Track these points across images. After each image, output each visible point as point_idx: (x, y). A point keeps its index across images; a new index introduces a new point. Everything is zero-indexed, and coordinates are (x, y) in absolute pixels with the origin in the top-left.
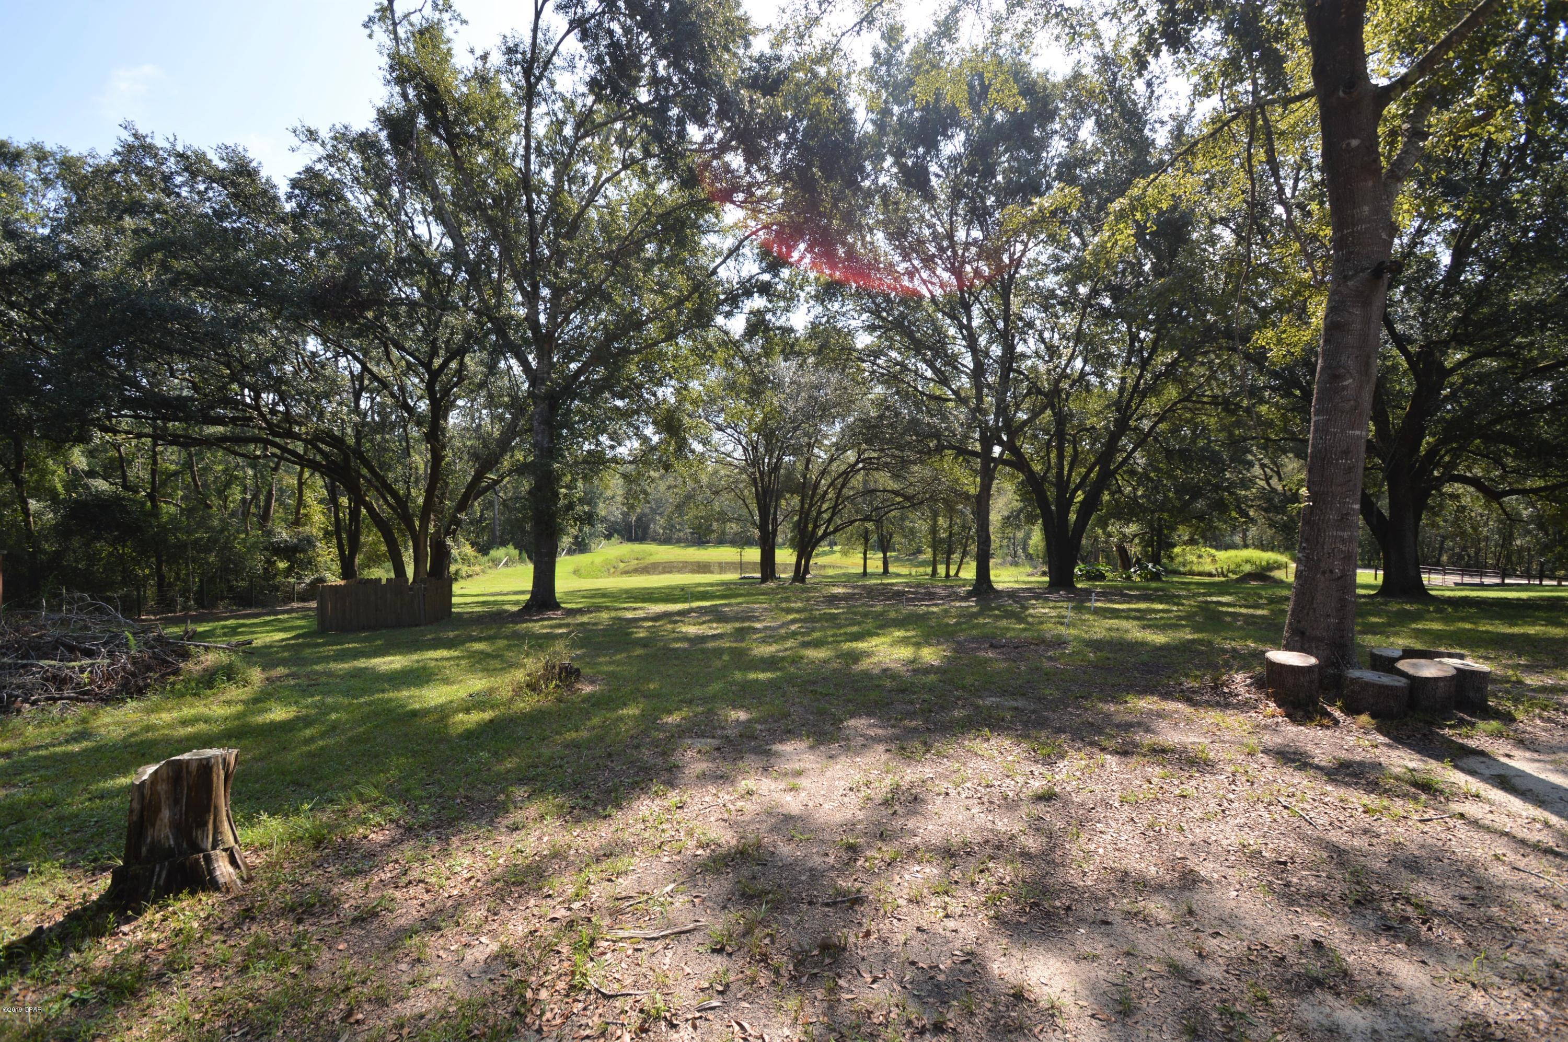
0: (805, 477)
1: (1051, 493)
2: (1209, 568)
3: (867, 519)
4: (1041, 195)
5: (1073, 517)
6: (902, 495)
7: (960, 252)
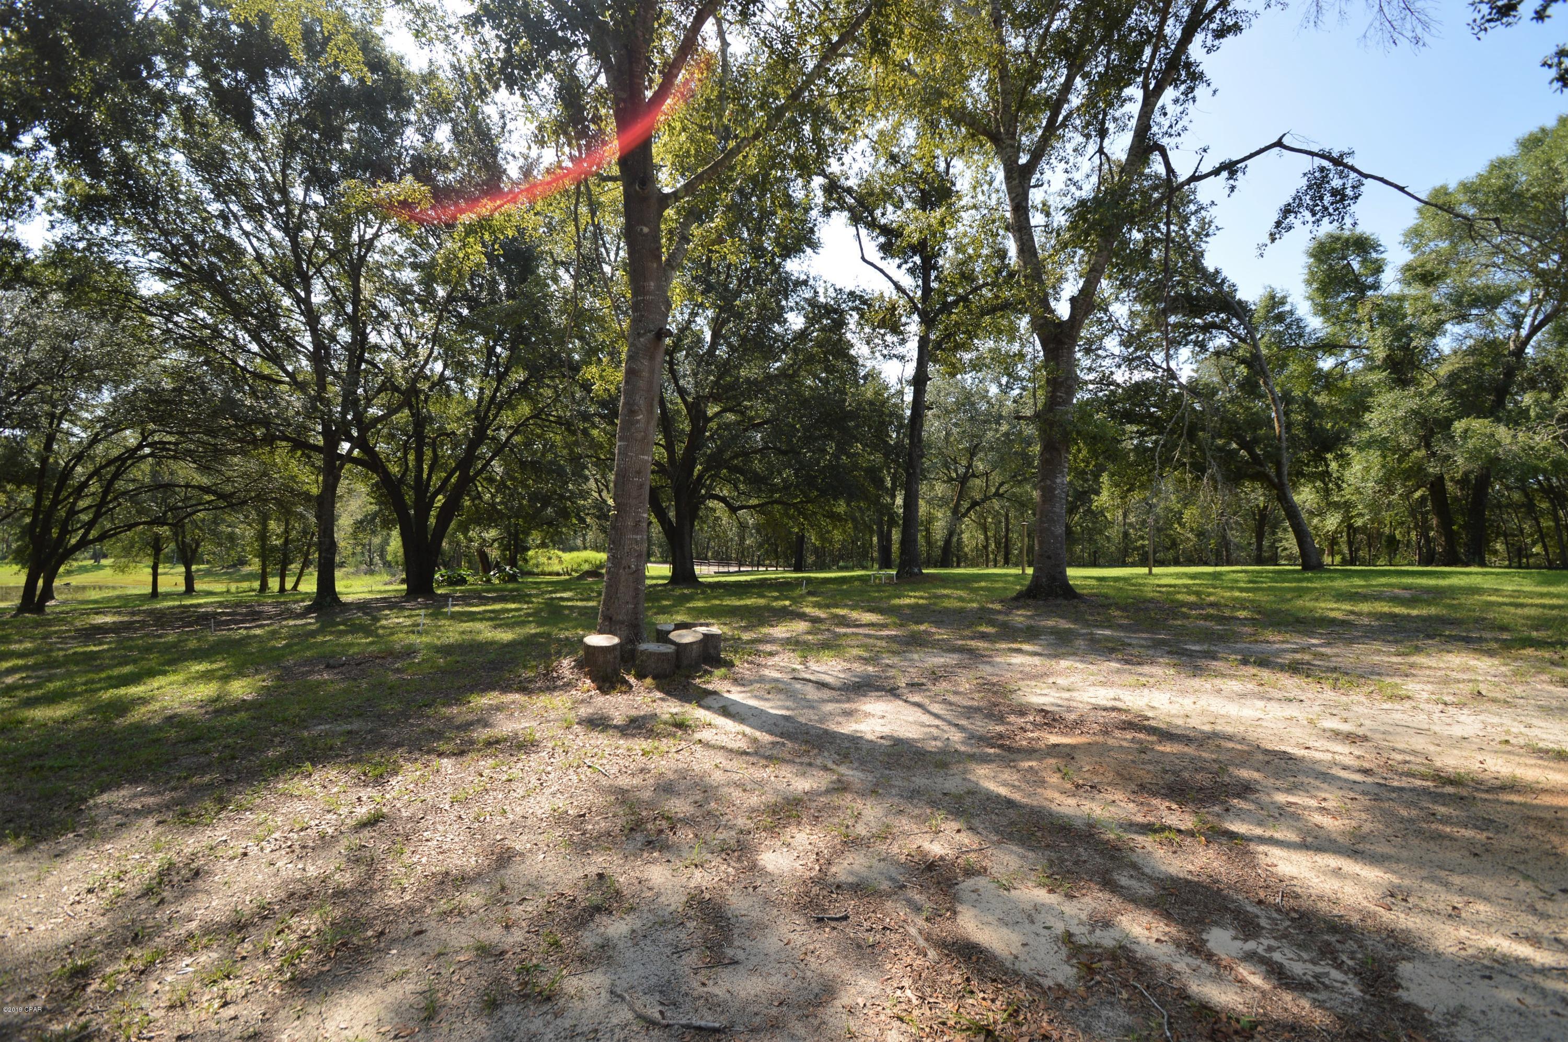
0: (44, 461)
1: (409, 497)
2: (557, 568)
3: (159, 521)
4: (390, 179)
5: (432, 521)
6: (214, 493)
7: (297, 212)
